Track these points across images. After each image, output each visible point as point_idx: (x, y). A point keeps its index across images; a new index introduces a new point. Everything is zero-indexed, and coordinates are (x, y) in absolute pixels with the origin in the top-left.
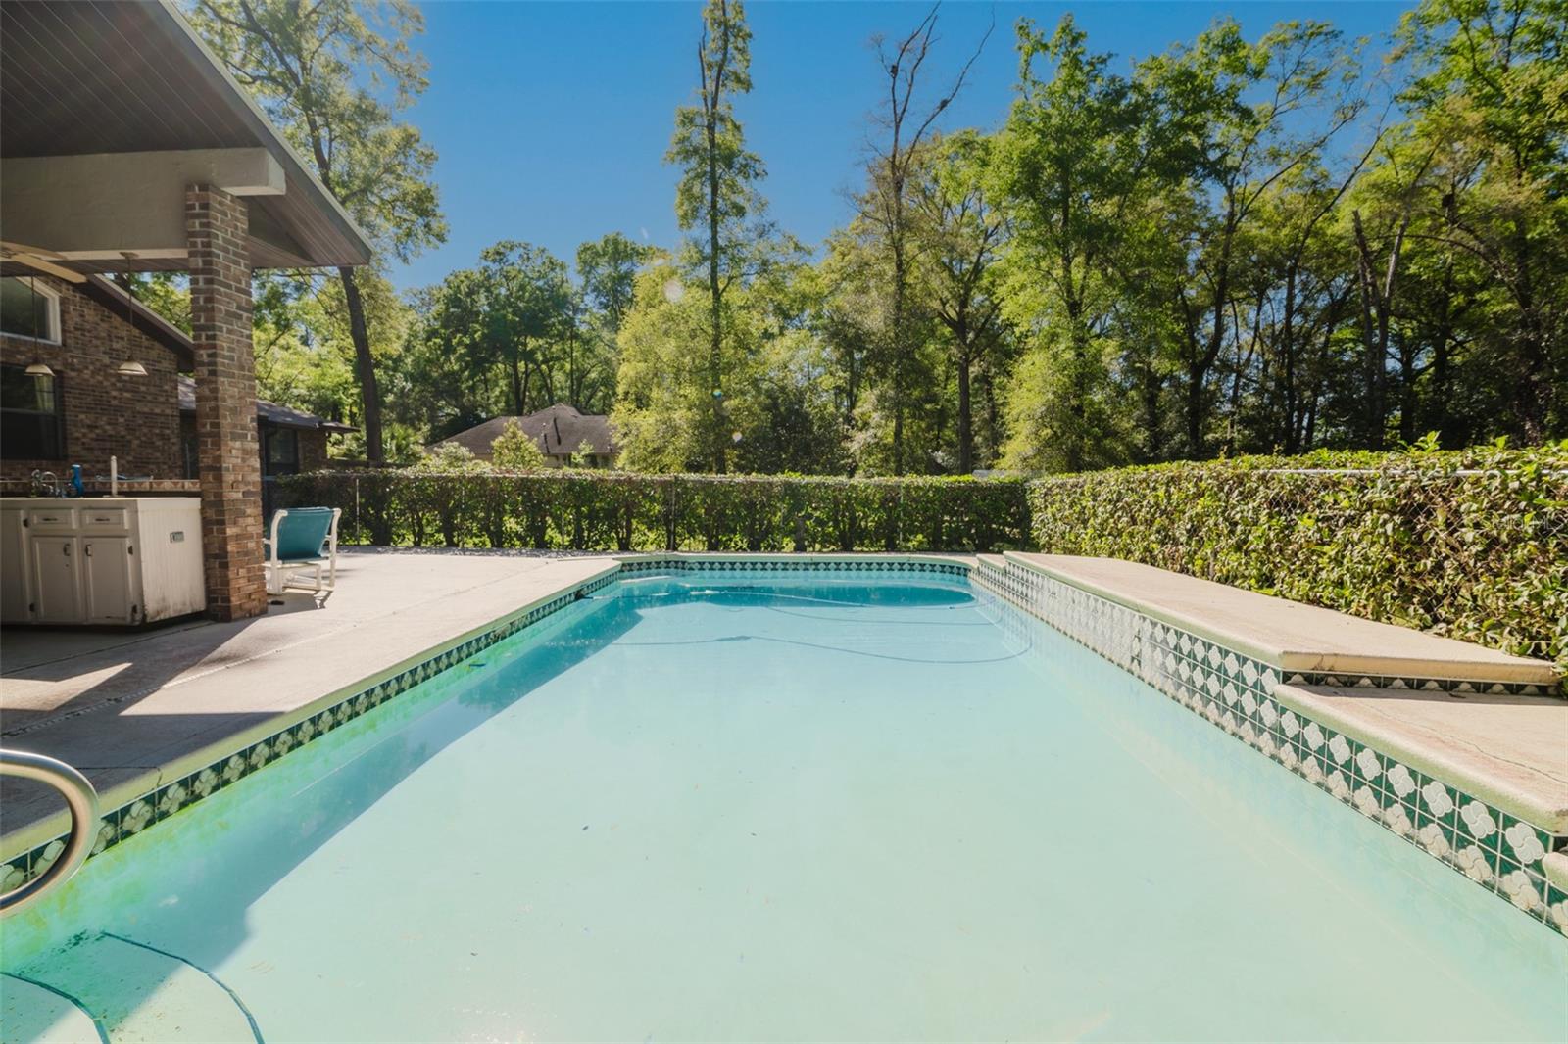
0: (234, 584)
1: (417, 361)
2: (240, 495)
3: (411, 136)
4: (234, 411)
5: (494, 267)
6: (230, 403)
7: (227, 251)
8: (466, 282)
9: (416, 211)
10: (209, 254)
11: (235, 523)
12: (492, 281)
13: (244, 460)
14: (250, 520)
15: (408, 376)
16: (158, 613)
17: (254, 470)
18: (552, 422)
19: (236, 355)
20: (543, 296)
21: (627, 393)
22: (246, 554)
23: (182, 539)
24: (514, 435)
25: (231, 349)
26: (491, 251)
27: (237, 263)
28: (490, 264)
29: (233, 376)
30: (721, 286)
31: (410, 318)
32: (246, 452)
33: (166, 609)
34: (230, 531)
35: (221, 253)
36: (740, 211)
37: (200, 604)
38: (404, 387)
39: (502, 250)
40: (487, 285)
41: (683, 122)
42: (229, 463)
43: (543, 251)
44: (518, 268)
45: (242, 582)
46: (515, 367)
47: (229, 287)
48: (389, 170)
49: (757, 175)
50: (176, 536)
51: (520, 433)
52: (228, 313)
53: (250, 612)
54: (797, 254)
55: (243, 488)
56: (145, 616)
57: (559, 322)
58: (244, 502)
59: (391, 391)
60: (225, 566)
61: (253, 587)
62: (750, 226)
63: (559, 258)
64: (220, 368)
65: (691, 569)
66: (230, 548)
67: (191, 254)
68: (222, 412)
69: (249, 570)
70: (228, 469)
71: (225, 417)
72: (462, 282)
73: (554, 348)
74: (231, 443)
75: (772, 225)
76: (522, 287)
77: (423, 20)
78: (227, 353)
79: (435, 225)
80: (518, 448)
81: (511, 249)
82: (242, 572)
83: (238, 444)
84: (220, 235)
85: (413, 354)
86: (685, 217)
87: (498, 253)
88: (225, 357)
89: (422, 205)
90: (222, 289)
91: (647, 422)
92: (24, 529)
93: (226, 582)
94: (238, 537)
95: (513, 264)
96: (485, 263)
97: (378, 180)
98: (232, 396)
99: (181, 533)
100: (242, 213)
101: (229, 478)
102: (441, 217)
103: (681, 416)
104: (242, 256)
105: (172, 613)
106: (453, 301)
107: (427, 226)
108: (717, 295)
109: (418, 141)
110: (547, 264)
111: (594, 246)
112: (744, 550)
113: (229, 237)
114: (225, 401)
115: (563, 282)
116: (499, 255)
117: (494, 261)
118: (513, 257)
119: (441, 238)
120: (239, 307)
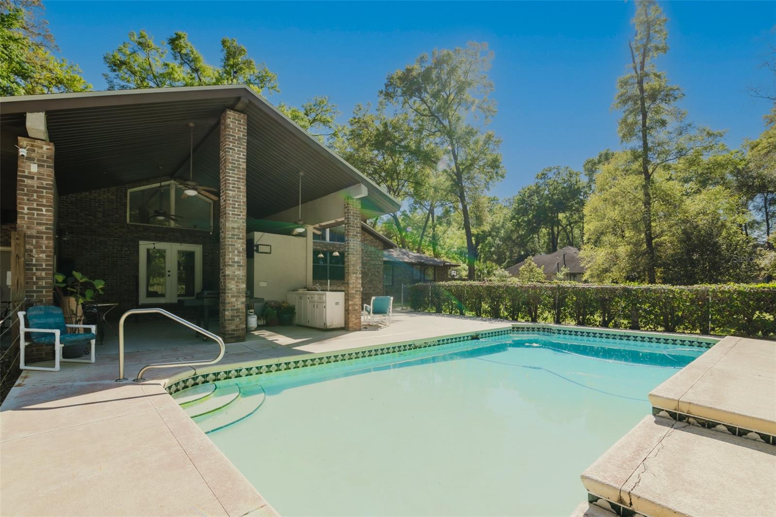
0: (350, 319)
1: (506, 232)
2: (354, 291)
3: (490, 136)
4: (354, 265)
5: (541, 181)
6: (352, 262)
7: (354, 216)
8: (528, 191)
9: (492, 168)
10: (348, 218)
11: (352, 300)
12: (541, 188)
13: (356, 280)
14: (357, 300)
15: (501, 239)
16: (330, 326)
17: (359, 284)
18: (562, 256)
19: (355, 248)
20: (566, 191)
21: (589, 239)
22: (355, 310)
23: (338, 305)
24: (530, 265)
25: (354, 246)
26: (540, 174)
27: (357, 219)
28: (540, 180)
29: (354, 254)
30: (650, 171)
31: (505, 212)
32: (357, 278)
33: (332, 325)
34: (350, 303)
35: (352, 217)
36: (663, 123)
37: (343, 325)
38: (499, 244)
39: (545, 172)
40: (537, 192)
41: (621, 85)
42: (351, 281)
43: (567, 168)
44: (553, 179)
45: (353, 319)
46: (552, 229)
47: (354, 227)
48: (481, 153)
49: (676, 98)
50: (337, 303)
51: (533, 263)
52: (353, 235)
53: (355, 329)
54: (710, 139)
55: (355, 289)
56: (326, 327)
57: (576, 203)
58: (355, 294)
59: (493, 246)
60: (348, 314)
61: (358, 321)
62: (671, 130)
63: (574, 170)
64: (350, 252)
65: (554, 333)
66: (350, 308)
67: (345, 219)
68: (350, 266)
69: (356, 316)
70: (351, 283)
71: (351, 267)
72: (526, 191)
73: (575, 217)
74: (352, 275)
75: (690, 125)
76: (555, 189)
77: (493, 86)
78: (352, 247)
79: (500, 172)
80: (532, 271)
81: (550, 171)
82: (353, 316)
83: (355, 275)
84: (352, 212)
85: (505, 228)
86: (624, 136)
87: (543, 174)
88: (352, 249)
89: (494, 164)
90: (352, 228)
91: (601, 255)
92: (308, 300)
93: (348, 319)
94: (353, 305)
95: (550, 178)
96: (537, 180)
97: (478, 159)
98: (353, 261)
99: (338, 303)
100: (359, 203)
101: (351, 286)
102: (502, 167)
103: (623, 250)
104: (358, 217)
105: (334, 327)
106: (522, 201)
107: (497, 173)
108: (648, 177)
109: (493, 137)
110: (568, 174)
111: (593, 160)
112: (598, 326)
113: (355, 211)
114: (351, 262)
115: (577, 182)
116: (544, 175)
117: (541, 178)
118: (550, 175)
119: (503, 177)
120: (357, 233)
